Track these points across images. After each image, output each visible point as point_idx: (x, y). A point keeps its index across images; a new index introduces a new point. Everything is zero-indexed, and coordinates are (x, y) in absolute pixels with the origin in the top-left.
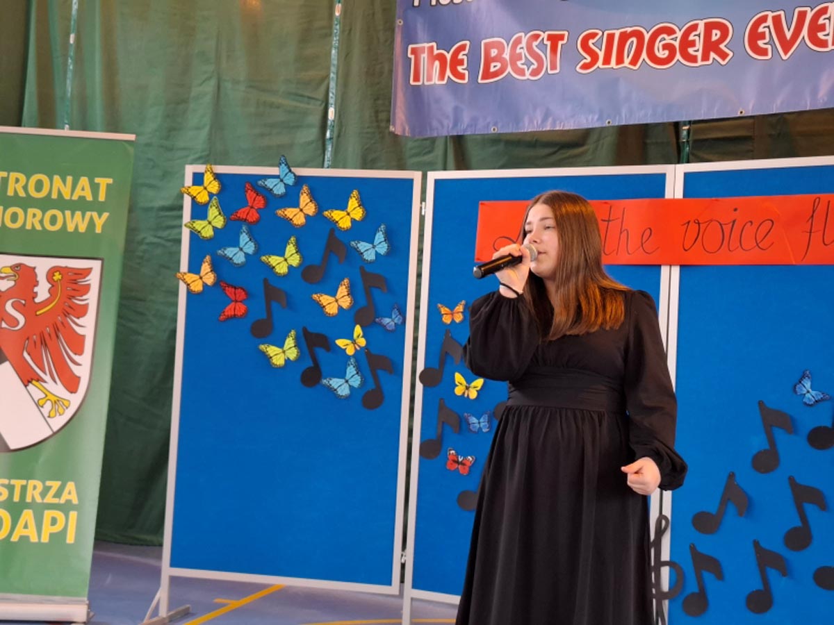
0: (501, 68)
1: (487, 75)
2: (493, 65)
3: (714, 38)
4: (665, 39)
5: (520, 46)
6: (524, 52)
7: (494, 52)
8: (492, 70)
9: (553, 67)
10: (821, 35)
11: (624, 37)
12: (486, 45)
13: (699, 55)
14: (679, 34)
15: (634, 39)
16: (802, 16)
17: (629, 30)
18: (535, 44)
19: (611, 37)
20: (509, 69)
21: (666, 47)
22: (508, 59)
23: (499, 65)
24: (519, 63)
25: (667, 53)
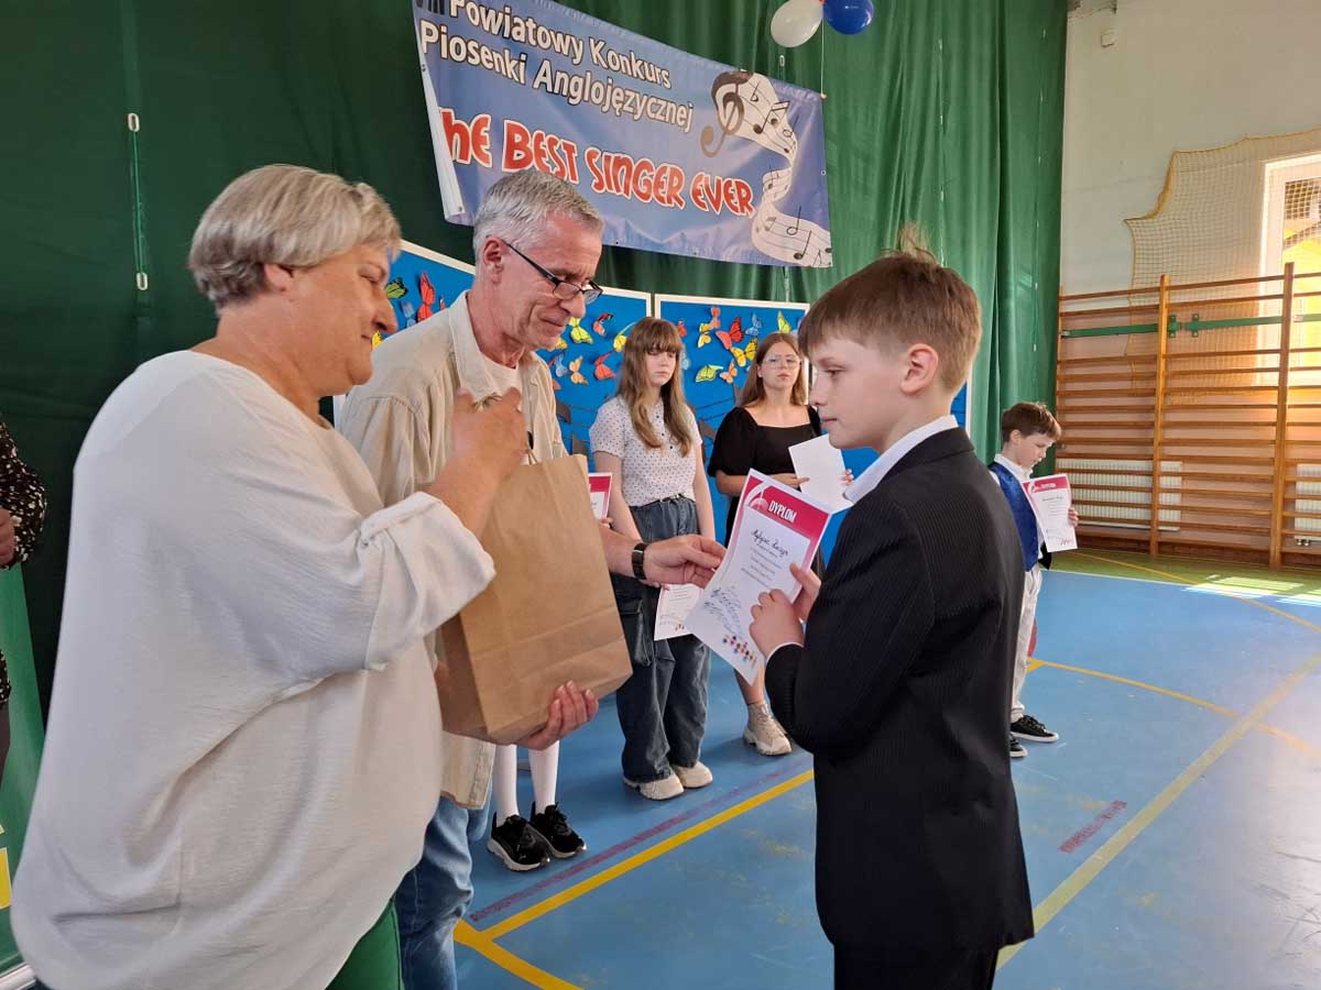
0: (524, 158)
1: (511, 163)
2: (516, 152)
3: (675, 185)
4: (644, 174)
5: (542, 144)
6: (547, 150)
7: (518, 138)
8: (516, 158)
9: (574, 178)
10: (732, 201)
11: (619, 163)
12: (508, 124)
13: (665, 196)
14: (654, 173)
15: (624, 167)
16: (719, 182)
17: (622, 156)
18: (555, 148)
19: (608, 158)
20: (534, 162)
21: (647, 182)
22: (532, 149)
23: (523, 155)
24: (543, 159)
25: (645, 188)
